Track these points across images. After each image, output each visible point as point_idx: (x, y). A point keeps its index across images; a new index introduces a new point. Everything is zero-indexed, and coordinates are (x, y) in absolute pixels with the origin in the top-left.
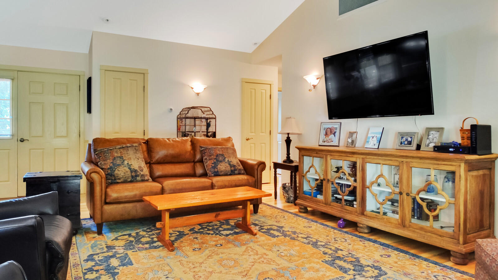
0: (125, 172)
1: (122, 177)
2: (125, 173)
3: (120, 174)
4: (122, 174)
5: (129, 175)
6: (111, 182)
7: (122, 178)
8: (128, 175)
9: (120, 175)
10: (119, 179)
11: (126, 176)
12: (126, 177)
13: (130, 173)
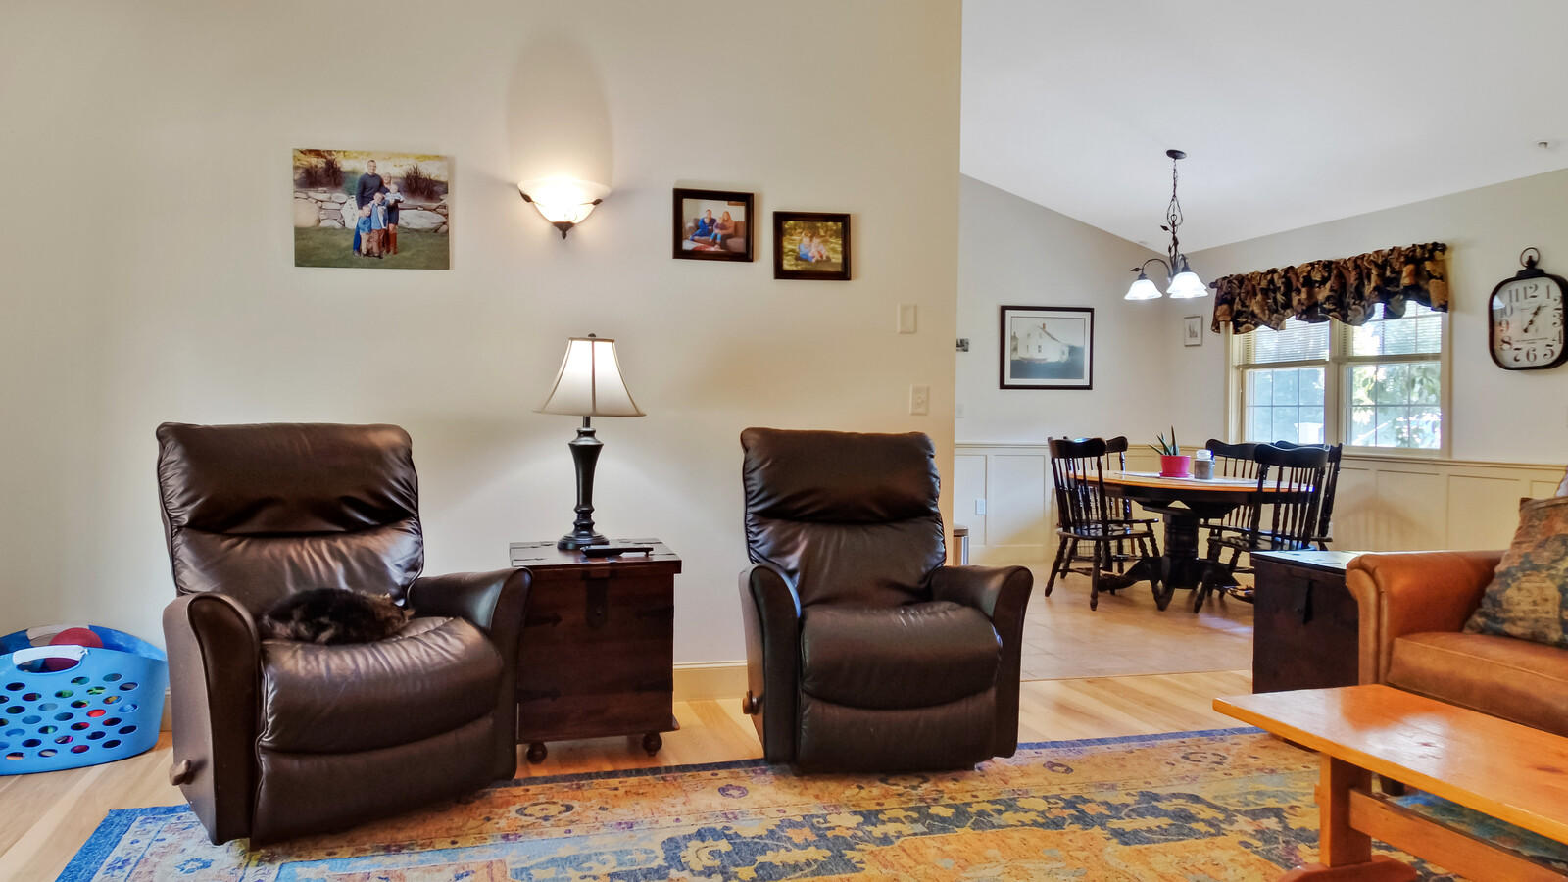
0: (1538, 599)
1: (1521, 615)
2: (1535, 603)
3: (1518, 604)
4: (1526, 606)
5: (1551, 616)
6: (1485, 625)
7: (1521, 620)
8: (1548, 612)
9: (1517, 607)
10: (1513, 621)
11: (1538, 615)
12: (1536, 621)
13: (1557, 608)
